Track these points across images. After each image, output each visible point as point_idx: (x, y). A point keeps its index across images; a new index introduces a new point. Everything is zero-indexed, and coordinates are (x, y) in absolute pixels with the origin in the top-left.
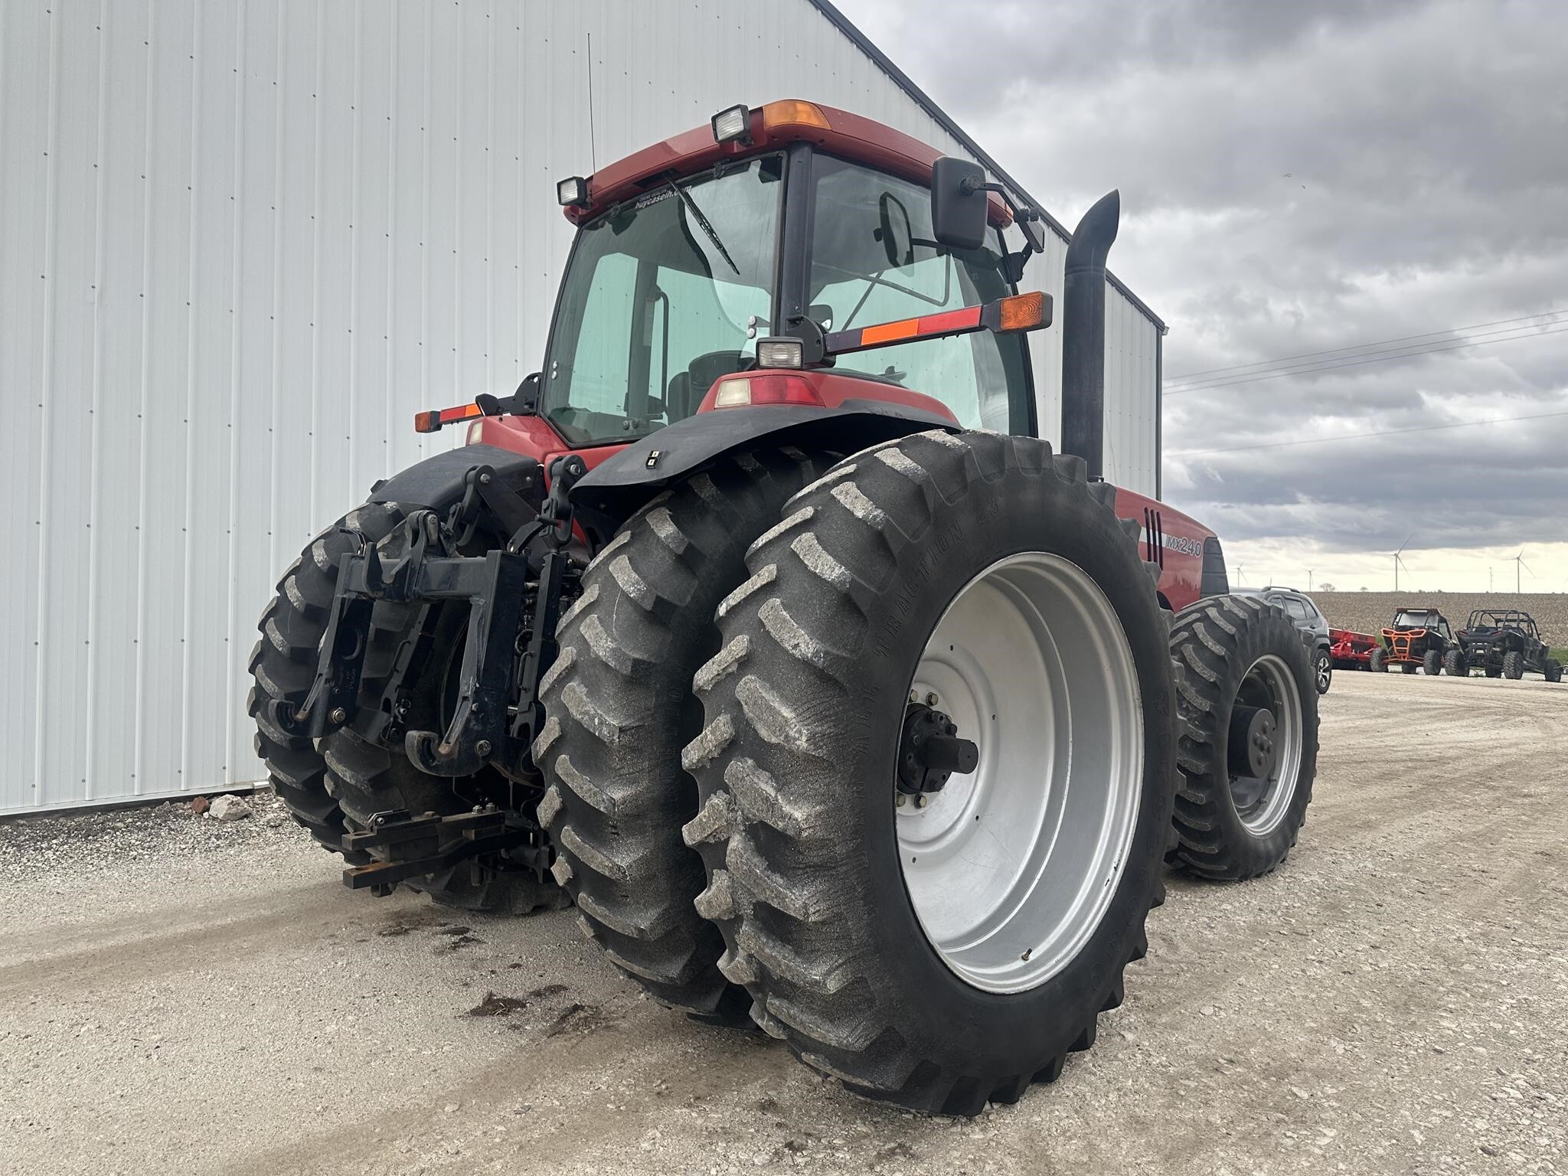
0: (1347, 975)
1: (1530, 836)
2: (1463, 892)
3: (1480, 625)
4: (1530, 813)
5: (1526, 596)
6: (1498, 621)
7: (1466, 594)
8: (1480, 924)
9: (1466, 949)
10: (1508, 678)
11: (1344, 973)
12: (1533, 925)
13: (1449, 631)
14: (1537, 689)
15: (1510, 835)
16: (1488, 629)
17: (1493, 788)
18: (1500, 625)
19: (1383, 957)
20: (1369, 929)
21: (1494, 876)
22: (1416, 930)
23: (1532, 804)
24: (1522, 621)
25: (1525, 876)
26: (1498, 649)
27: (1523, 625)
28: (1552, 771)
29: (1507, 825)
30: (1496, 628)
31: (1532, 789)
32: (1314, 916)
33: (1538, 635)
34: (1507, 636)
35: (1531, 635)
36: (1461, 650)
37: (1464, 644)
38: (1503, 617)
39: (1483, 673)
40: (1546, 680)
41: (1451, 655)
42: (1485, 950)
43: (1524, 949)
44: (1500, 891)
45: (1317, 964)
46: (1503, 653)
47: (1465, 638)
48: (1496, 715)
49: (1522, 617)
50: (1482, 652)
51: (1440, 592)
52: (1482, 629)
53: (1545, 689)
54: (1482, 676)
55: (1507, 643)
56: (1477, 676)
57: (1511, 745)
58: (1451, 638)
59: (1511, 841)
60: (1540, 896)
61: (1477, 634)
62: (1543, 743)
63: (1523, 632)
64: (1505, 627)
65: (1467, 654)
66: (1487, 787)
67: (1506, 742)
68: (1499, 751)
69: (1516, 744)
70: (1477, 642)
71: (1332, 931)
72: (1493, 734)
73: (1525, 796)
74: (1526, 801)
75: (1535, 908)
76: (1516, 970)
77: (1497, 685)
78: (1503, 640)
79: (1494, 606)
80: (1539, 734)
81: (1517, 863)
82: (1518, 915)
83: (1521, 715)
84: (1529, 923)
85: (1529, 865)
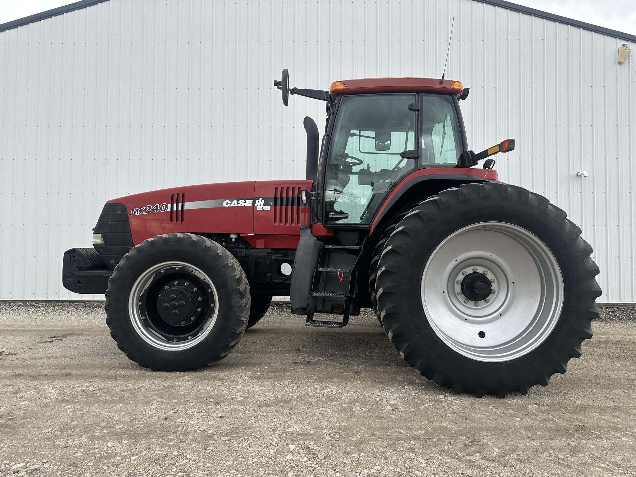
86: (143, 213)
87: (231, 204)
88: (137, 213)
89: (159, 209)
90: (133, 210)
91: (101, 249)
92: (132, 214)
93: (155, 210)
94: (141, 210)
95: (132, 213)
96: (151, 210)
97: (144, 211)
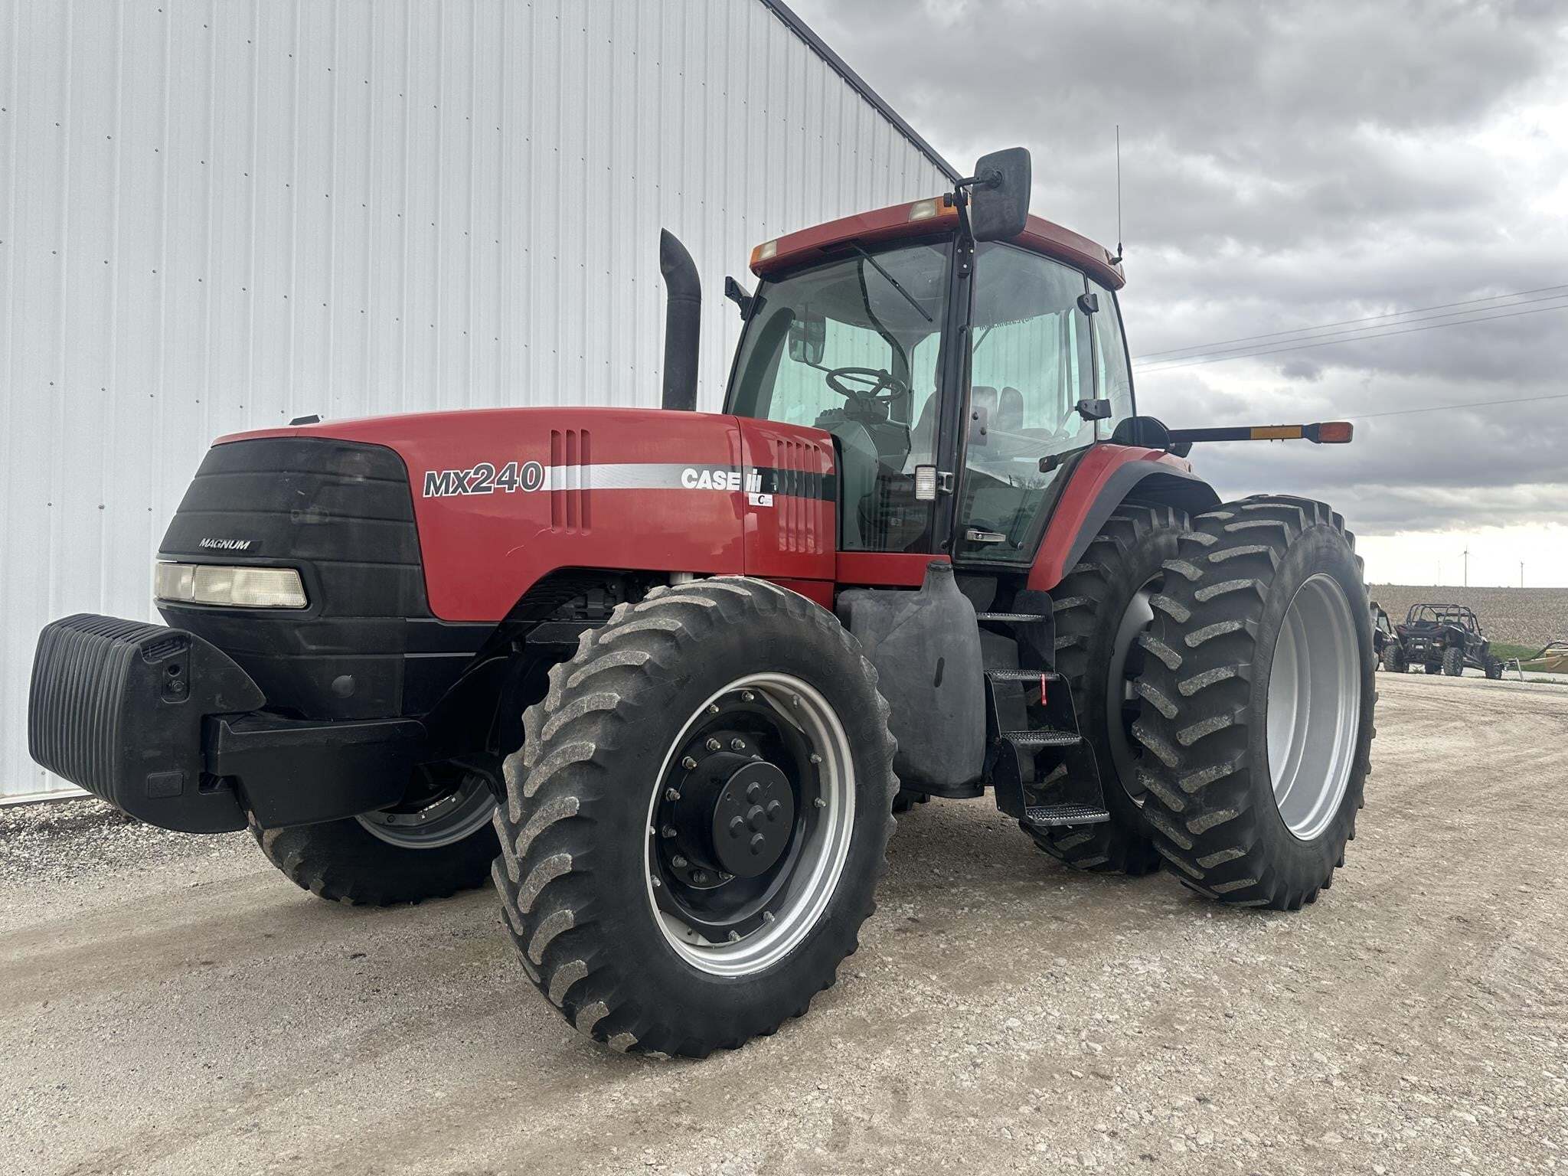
0: (1148, 1162)
1: (1446, 891)
2: (1348, 986)
3: (1420, 619)
4: (1450, 854)
5: (1472, 589)
6: (1438, 615)
7: (1414, 588)
8: (1361, 1049)
9: (1335, 1100)
10: (1447, 675)
11: (1143, 1157)
12: (1435, 1047)
13: (1388, 625)
14: (1477, 686)
15: (1421, 888)
16: (1428, 624)
17: (1412, 818)
18: (1441, 619)
19: (1210, 1122)
20: (1203, 1062)
21: (1394, 957)
22: (1271, 1064)
23: (1453, 842)
24: (1463, 615)
25: (1434, 959)
26: (1438, 645)
27: (1464, 620)
28: (1483, 793)
29: (1421, 874)
30: (1438, 623)
31: (1456, 820)
32: (1133, 1038)
33: (1480, 630)
34: (1447, 632)
35: (1472, 631)
36: (1400, 645)
37: (1403, 638)
38: (1443, 611)
39: (1423, 668)
40: (1487, 678)
41: (1390, 650)
42: (1360, 1100)
43: (1419, 1097)
44: (1397, 987)
45: (1107, 1139)
46: (1443, 648)
47: (1405, 633)
48: (1428, 719)
49: (1463, 611)
50: (1421, 647)
51: (1389, 584)
52: (1422, 623)
53: (1485, 687)
54: (1421, 672)
55: (1448, 639)
56: (1416, 672)
57: (1438, 759)
58: (1391, 633)
59: (1422, 898)
60: (1450, 992)
61: (1419, 628)
62: (1475, 755)
63: (1464, 627)
64: (1446, 622)
65: (1406, 649)
66: (1404, 816)
67: (1434, 754)
68: (1425, 765)
69: (1446, 757)
70: (1416, 636)
71: (1149, 1068)
72: (1421, 743)
73: (1450, 828)
74: (1448, 836)
75: (1440, 1015)
76: (1401, 1141)
77: (1436, 682)
78: (1443, 636)
79: (1438, 600)
80: (1470, 743)
81: (1426, 938)
82: (1417, 1029)
83: (1454, 720)
84: (1430, 1043)
85: (1440, 938)
86: (465, 490)
87: (697, 480)
88: (447, 491)
89: (519, 480)
90: (431, 478)
91: (297, 632)
92: (428, 493)
93: (504, 483)
94: (461, 480)
95: (428, 487)
96: (492, 482)
97: (470, 483)
